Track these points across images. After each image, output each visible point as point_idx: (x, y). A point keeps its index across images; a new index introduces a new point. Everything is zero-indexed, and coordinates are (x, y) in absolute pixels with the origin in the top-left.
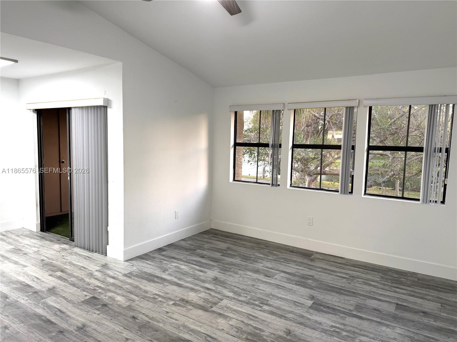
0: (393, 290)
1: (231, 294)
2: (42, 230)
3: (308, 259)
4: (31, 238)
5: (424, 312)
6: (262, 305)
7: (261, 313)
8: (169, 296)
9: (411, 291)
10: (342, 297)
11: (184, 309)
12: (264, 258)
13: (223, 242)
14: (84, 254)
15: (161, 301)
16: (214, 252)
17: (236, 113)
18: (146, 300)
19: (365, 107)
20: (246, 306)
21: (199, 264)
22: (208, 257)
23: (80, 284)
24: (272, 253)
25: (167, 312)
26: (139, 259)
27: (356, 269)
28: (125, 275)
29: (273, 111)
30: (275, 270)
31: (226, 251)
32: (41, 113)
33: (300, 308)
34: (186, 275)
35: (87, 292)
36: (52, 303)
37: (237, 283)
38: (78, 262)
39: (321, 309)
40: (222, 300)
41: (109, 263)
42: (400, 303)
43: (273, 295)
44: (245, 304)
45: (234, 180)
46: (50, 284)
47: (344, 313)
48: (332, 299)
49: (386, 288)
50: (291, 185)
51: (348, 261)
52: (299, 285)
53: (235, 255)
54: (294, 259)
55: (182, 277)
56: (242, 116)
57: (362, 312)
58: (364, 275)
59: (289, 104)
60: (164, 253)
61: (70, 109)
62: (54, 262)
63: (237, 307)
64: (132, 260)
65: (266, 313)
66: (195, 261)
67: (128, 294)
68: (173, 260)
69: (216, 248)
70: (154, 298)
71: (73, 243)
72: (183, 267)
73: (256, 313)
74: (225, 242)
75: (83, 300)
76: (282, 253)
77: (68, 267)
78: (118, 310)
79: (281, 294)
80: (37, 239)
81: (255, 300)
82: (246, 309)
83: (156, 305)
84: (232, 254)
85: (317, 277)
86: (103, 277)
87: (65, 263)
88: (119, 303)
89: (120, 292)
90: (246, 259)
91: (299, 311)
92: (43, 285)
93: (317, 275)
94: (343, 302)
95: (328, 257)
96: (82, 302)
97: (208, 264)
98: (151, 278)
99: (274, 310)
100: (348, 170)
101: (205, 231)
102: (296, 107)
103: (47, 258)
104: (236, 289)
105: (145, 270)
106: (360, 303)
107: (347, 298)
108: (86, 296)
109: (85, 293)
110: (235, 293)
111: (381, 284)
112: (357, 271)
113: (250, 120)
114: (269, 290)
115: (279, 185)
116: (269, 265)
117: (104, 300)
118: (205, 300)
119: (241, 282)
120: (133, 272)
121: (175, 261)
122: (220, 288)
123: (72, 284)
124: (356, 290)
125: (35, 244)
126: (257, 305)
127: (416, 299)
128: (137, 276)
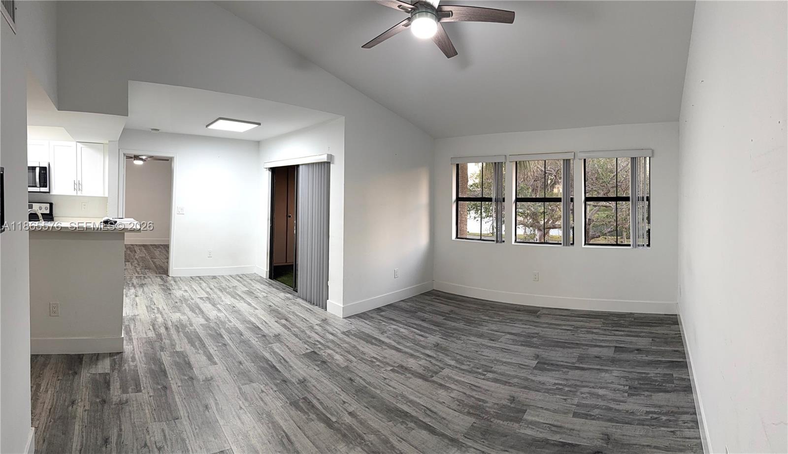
0: (613, 334)
1: (453, 363)
2: (270, 278)
3: (534, 316)
4: (262, 283)
5: (638, 350)
6: (485, 373)
7: (485, 382)
8: (388, 361)
9: (628, 331)
10: (566, 351)
11: (402, 377)
12: (490, 320)
13: (445, 304)
14: (306, 306)
15: (378, 366)
16: (435, 315)
17: (458, 165)
18: (363, 362)
19: (580, 159)
20: (468, 375)
21: (420, 328)
22: (429, 321)
23: (302, 335)
24: (499, 314)
25: (385, 379)
26: (357, 318)
27: (582, 319)
28: (343, 333)
29: (495, 163)
30: (501, 332)
31: (449, 314)
32: (274, 171)
33: (525, 371)
34: (405, 339)
35: (308, 345)
36: (277, 350)
37: (460, 349)
38: (301, 313)
39: (545, 368)
40: (443, 369)
41: (328, 318)
42: (617, 345)
43: (498, 361)
44: (467, 373)
45: (457, 237)
46: (276, 330)
47: (567, 367)
48: (557, 355)
49: (607, 333)
50: (516, 240)
51: (573, 312)
52: (524, 345)
53: (459, 319)
54: (521, 318)
55: (401, 341)
56: (465, 169)
57: (584, 362)
58: (588, 324)
59: (510, 156)
60: (383, 313)
61: (298, 166)
62: (279, 309)
63: (459, 377)
64: (351, 318)
65: (489, 381)
66: (415, 324)
67: (346, 354)
68: (392, 322)
69: (438, 311)
70: (372, 362)
71: (296, 294)
72: (402, 330)
73: (479, 383)
74: (448, 305)
75: (304, 353)
76: (508, 313)
77: (291, 317)
78: (336, 370)
79: (507, 358)
80: (266, 285)
81: (478, 368)
82: (469, 379)
83: (373, 369)
84: (455, 318)
85: (542, 334)
86: (323, 332)
87: (289, 312)
88: (337, 362)
89: (338, 350)
90: (470, 323)
91: (523, 373)
92: (270, 330)
93: (542, 331)
94: (566, 356)
95: (554, 310)
96: (303, 354)
97: (429, 328)
98: (368, 339)
99: (499, 377)
100: (569, 222)
101: (428, 292)
102: (518, 160)
103: (274, 304)
104: (458, 357)
105: (363, 330)
106: (582, 354)
107: (571, 351)
108: (307, 349)
109: (306, 346)
110: (457, 361)
111: (602, 330)
112: (582, 321)
113: (476, 175)
114: (493, 355)
115: (504, 241)
116: (494, 327)
117: (324, 357)
118: (425, 368)
119: (464, 349)
120: (351, 331)
121: (394, 323)
122: (441, 356)
123: (294, 335)
124: (579, 341)
125: (264, 289)
126: (480, 374)
127: (632, 338)
128: (355, 335)
